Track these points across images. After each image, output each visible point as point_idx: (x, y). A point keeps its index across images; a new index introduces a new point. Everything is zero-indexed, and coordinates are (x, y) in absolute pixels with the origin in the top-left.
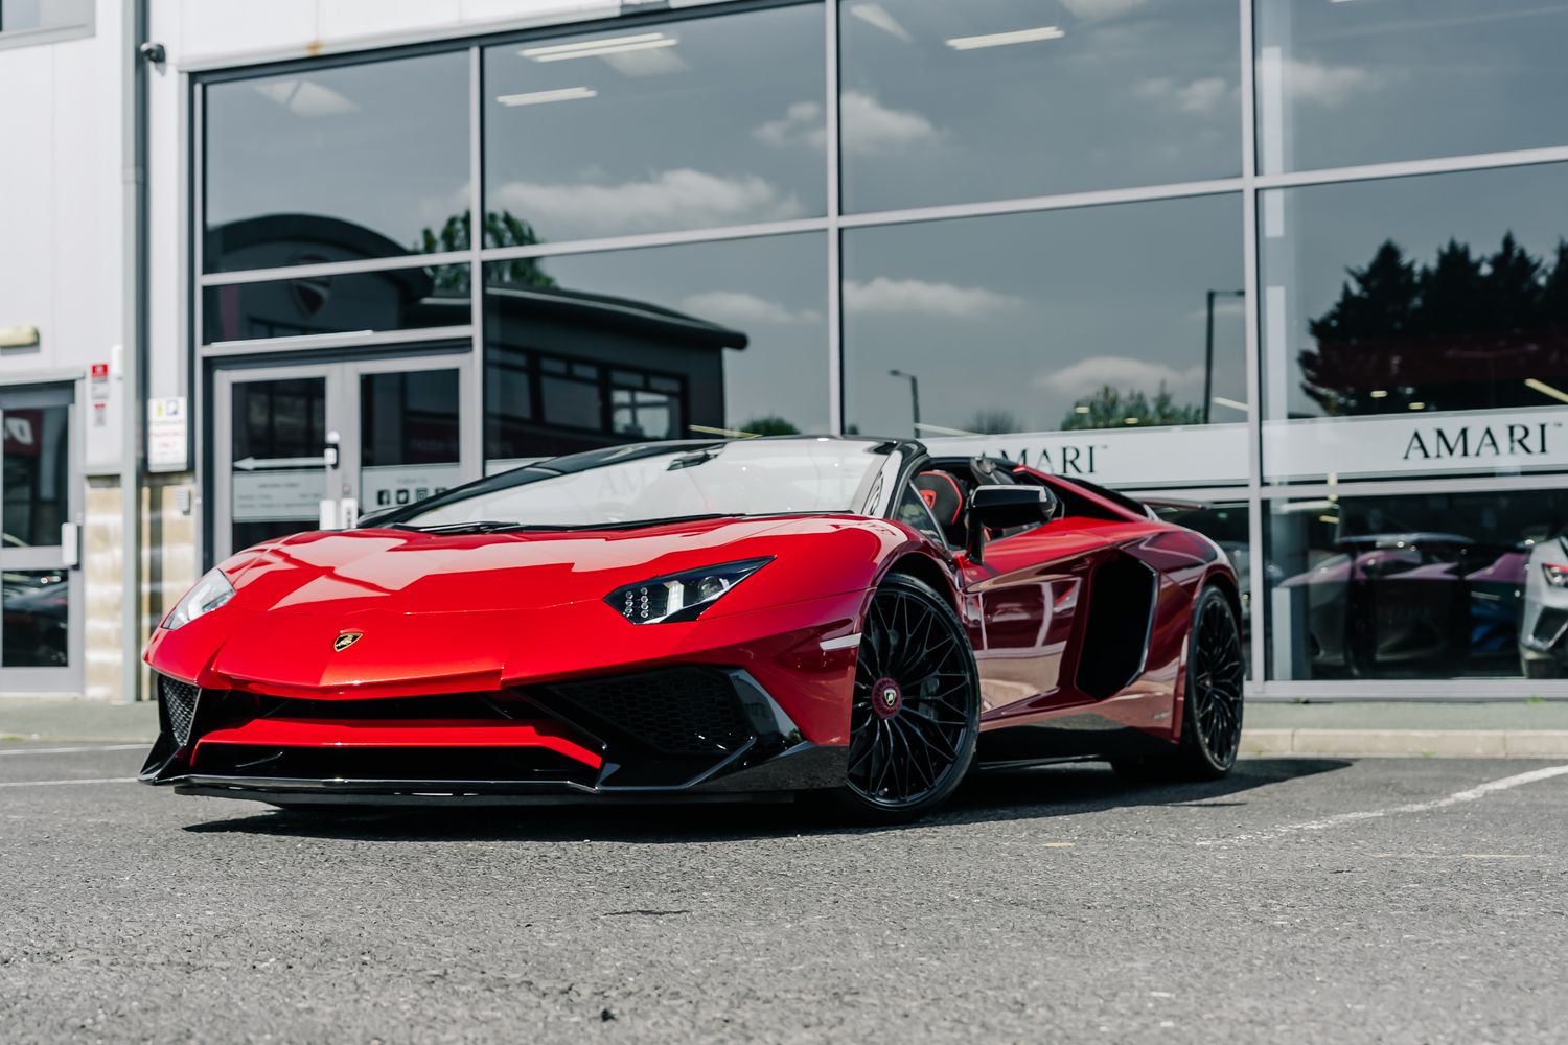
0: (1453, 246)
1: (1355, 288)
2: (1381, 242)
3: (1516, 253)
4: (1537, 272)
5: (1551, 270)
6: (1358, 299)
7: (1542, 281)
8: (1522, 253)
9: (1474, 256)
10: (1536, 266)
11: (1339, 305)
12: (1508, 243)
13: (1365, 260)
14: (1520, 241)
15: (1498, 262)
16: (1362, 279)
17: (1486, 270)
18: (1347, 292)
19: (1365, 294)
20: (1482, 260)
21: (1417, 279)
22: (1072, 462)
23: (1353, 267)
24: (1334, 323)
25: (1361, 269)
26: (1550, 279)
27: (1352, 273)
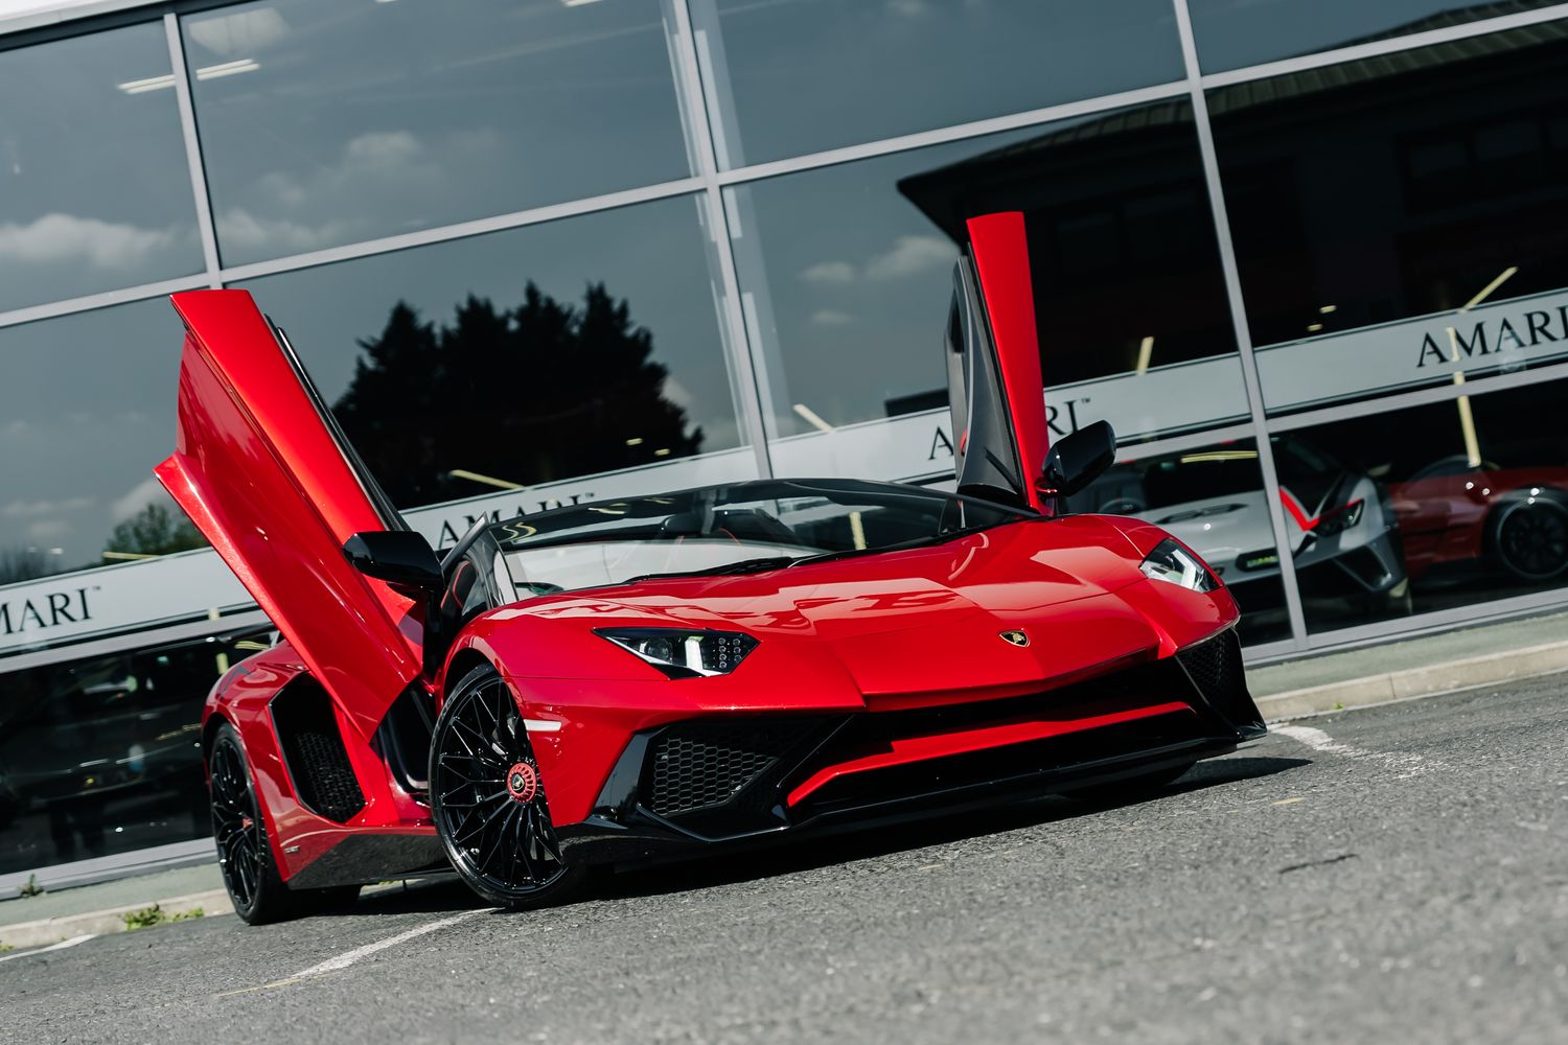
0: (472, 302)
1: (370, 363)
2: (393, 304)
3: (543, 304)
4: (570, 321)
5: (582, 319)
6: (374, 373)
7: (575, 330)
8: (550, 302)
9: (499, 310)
10: (568, 315)
11: (355, 386)
12: (532, 293)
13: (377, 330)
14: (546, 289)
15: (524, 315)
16: (376, 350)
17: (513, 325)
18: (361, 365)
19: (382, 368)
20: (508, 315)
21: (439, 342)
22: (62, 610)
23: (365, 339)
24: (352, 406)
25: (373, 339)
26: (583, 327)
27: (365, 345)
